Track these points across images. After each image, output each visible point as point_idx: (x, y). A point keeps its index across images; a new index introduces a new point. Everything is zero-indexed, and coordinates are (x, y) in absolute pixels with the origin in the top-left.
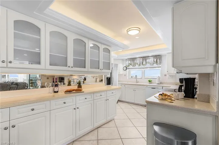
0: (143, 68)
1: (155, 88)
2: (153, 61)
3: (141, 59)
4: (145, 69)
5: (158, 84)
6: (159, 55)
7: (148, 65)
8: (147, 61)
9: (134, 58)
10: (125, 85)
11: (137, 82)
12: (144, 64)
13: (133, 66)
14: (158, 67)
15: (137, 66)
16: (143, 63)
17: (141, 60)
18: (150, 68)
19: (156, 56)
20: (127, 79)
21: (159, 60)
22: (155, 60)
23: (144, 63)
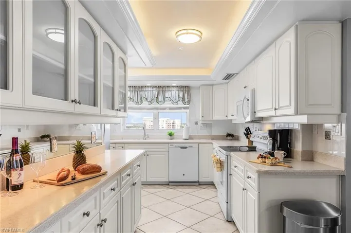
0: (157, 109)
1: (186, 148)
2: (177, 95)
3: (155, 89)
4: (159, 111)
5: (186, 139)
6: (188, 87)
7: (168, 104)
8: (167, 95)
9: (139, 87)
10: (123, 145)
11: (145, 137)
12: (160, 100)
13: (137, 103)
14: (185, 108)
15: (145, 104)
16: (157, 98)
17: (155, 92)
18: (170, 109)
19: (182, 87)
20: (122, 131)
21: (188, 96)
22: (181, 95)
23: (161, 98)
